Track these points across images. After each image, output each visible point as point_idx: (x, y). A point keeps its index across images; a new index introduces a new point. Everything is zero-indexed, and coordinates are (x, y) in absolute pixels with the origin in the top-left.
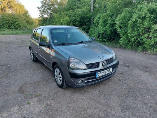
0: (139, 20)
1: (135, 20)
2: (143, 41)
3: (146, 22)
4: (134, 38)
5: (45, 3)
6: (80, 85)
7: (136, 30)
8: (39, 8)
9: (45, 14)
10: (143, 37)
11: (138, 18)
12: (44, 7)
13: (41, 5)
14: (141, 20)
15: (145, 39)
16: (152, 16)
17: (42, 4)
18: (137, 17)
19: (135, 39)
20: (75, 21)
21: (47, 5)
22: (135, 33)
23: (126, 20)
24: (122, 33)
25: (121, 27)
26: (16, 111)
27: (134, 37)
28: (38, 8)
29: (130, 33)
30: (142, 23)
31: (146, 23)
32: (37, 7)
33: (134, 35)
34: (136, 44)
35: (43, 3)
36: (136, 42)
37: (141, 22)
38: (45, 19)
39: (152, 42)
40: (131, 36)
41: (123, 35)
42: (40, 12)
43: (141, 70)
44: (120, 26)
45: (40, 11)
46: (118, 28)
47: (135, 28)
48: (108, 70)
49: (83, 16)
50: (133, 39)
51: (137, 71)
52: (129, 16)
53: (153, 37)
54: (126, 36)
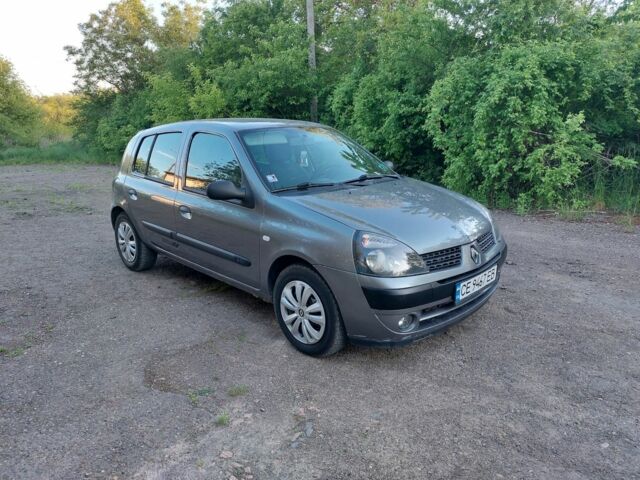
0: (514, 101)
1: (500, 99)
2: (530, 175)
3: (536, 108)
4: (496, 166)
5: (99, 32)
6: (404, 336)
7: (503, 137)
8: (72, 52)
9: (99, 78)
10: (530, 159)
11: (509, 91)
12: (95, 47)
13: (82, 38)
14: (519, 101)
15: (539, 168)
16: (554, 84)
17: (86, 34)
18: (505, 90)
19: (500, 170)
20: (247, 107)
21: (109, 39)
22: (501, 148)
23: (463, 98)
24: (450, 149)
25: (447, 128)
26: (188, 457)
27: (496, 162)
28: (66, 52)
29: (480, 147)
30: (523, 110)
31: (538, 112)
32: (66, 48)
33: (497, 153)
34: (506, 187)
35: (89, 30)
36: (504, 180)
37: (519, 108)
38: (102, 98)
39: (564, 176)
40: (486, 159)
41: (456, 155)
42: (79, 69)
43: (559, 272)
44: (442, 123)
45: (78, 63)
46: (433, 128)
47: (498, 128)
48: (487, 272)
49: (281, 84)
50: (494, 168)
51: (552, 279)
52: (471, 85)
53: (564, 159)
54: (467, 160)
